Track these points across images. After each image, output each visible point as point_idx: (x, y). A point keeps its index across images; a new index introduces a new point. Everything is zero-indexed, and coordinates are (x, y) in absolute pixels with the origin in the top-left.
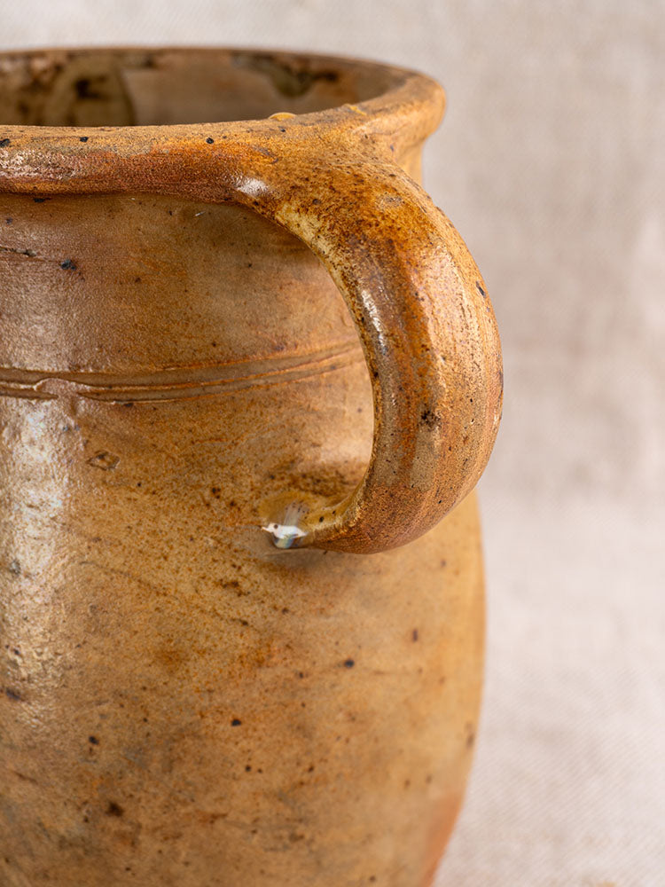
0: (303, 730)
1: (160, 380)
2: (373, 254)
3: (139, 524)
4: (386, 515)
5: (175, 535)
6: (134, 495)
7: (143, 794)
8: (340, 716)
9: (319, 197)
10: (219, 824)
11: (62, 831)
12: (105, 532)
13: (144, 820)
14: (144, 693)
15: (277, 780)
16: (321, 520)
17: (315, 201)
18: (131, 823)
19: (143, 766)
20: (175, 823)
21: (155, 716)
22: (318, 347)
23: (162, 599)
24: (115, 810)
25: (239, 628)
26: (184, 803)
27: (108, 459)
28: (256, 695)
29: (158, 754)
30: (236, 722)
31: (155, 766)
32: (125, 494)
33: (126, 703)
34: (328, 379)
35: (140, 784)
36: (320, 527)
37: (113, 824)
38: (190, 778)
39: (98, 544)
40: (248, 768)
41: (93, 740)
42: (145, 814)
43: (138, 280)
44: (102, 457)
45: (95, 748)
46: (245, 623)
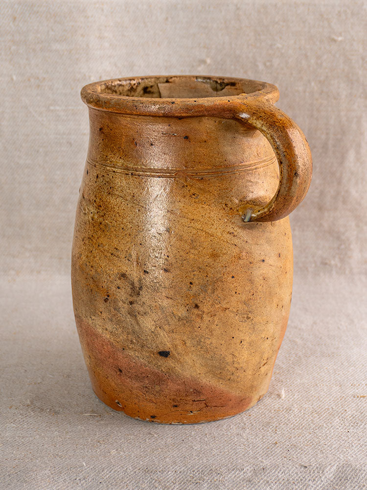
0: (251, 281)
1: (211, 171)
2: (279, 130)
3: (205, 215)
4: (282, 205)
5: (216, 218)
6: (203, 206)
7: (205, 301)
8: (261, 278)
9: (262, 115)
10: (227, 311)
11: (180, 315)
12: (195, 217)
13: (206, 310)
14: (207, 267)
15: (244, 297)
16: (259, 211)
17: (260, 116)
18: (201, 311)
19: (206, 291)
20: (214, 311)
21: (210, 275)
22: (252, 162)
23: (212, 237)
24: (197, 306)
25: (234, 247)
26: (217, 304)
27: (196, 195)
28: (238, 268)
29: (210, 287)
30: (233, 277)
31: (209, 291)
32: (201, 206)
33: (201, 271)
34: (254, 172)
35: (205, 297)
36: (259, 213)
37: (196, 311)
38: (219, 296)
39: (193, 221)
40: (236, 293)
41: (191, 283)
42: (205, 308)
43: (205, 141)
44: (194, 195)
45: (192, 286)
46: (236, 245)
